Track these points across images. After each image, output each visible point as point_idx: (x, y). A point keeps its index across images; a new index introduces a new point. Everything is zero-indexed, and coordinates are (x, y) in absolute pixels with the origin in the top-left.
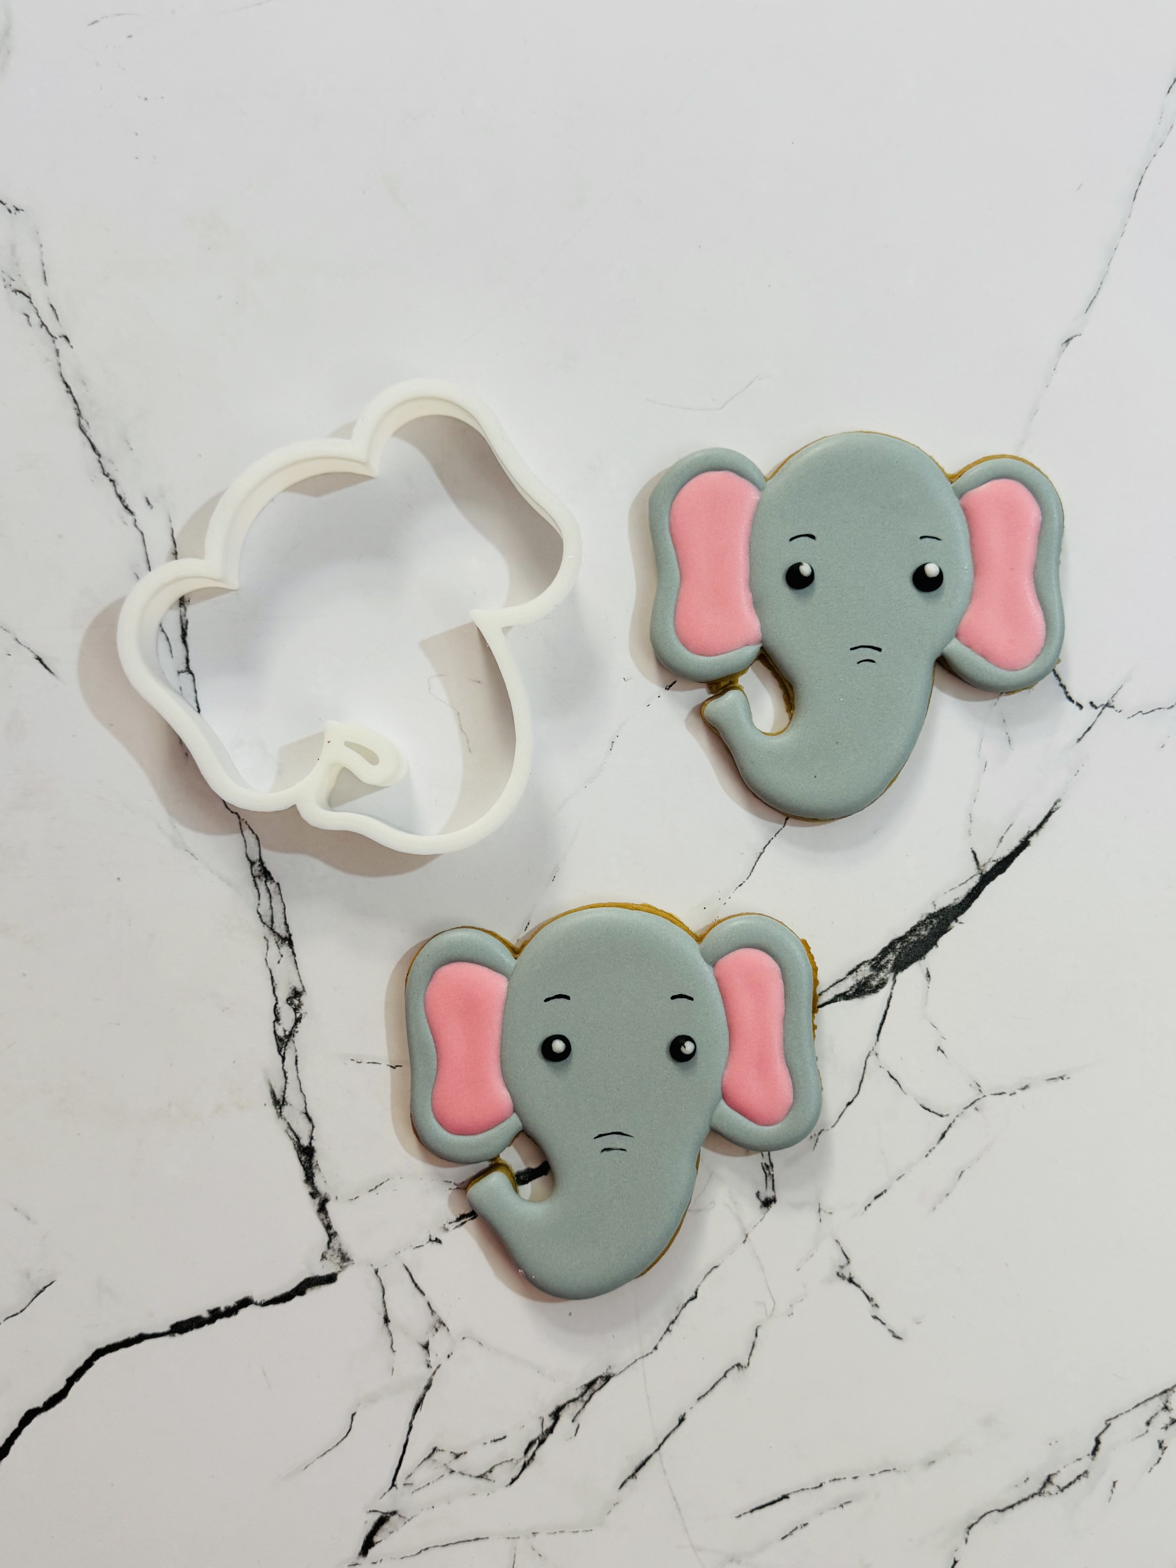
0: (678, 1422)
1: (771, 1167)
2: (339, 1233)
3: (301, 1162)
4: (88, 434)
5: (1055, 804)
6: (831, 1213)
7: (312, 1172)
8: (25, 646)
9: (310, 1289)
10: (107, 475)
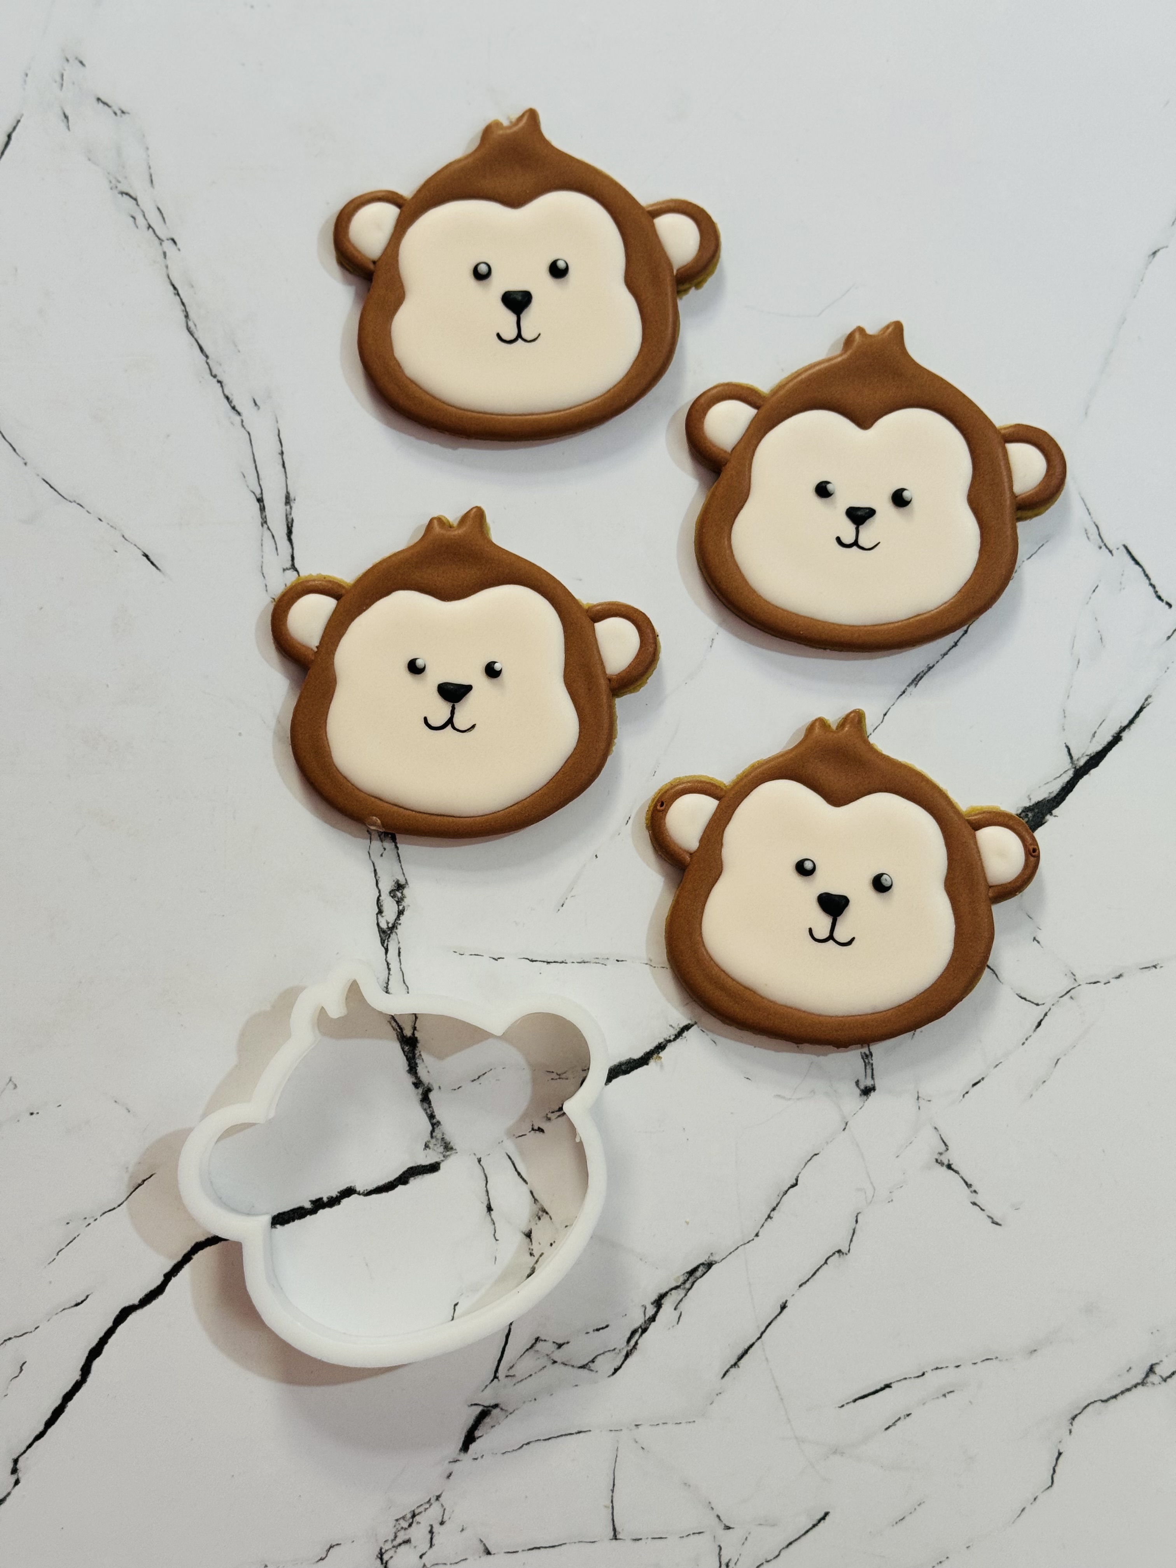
0: (779, 1310)
1: (870, 1057)
2: (441, 1123)
3: (404, 1052)
4: (196, 336)
5: (1146, 700)
6: (929, 1101)
7: (415, 1062)
8: (132, 543)
9: (412, 1178)
10: (215, 376)
